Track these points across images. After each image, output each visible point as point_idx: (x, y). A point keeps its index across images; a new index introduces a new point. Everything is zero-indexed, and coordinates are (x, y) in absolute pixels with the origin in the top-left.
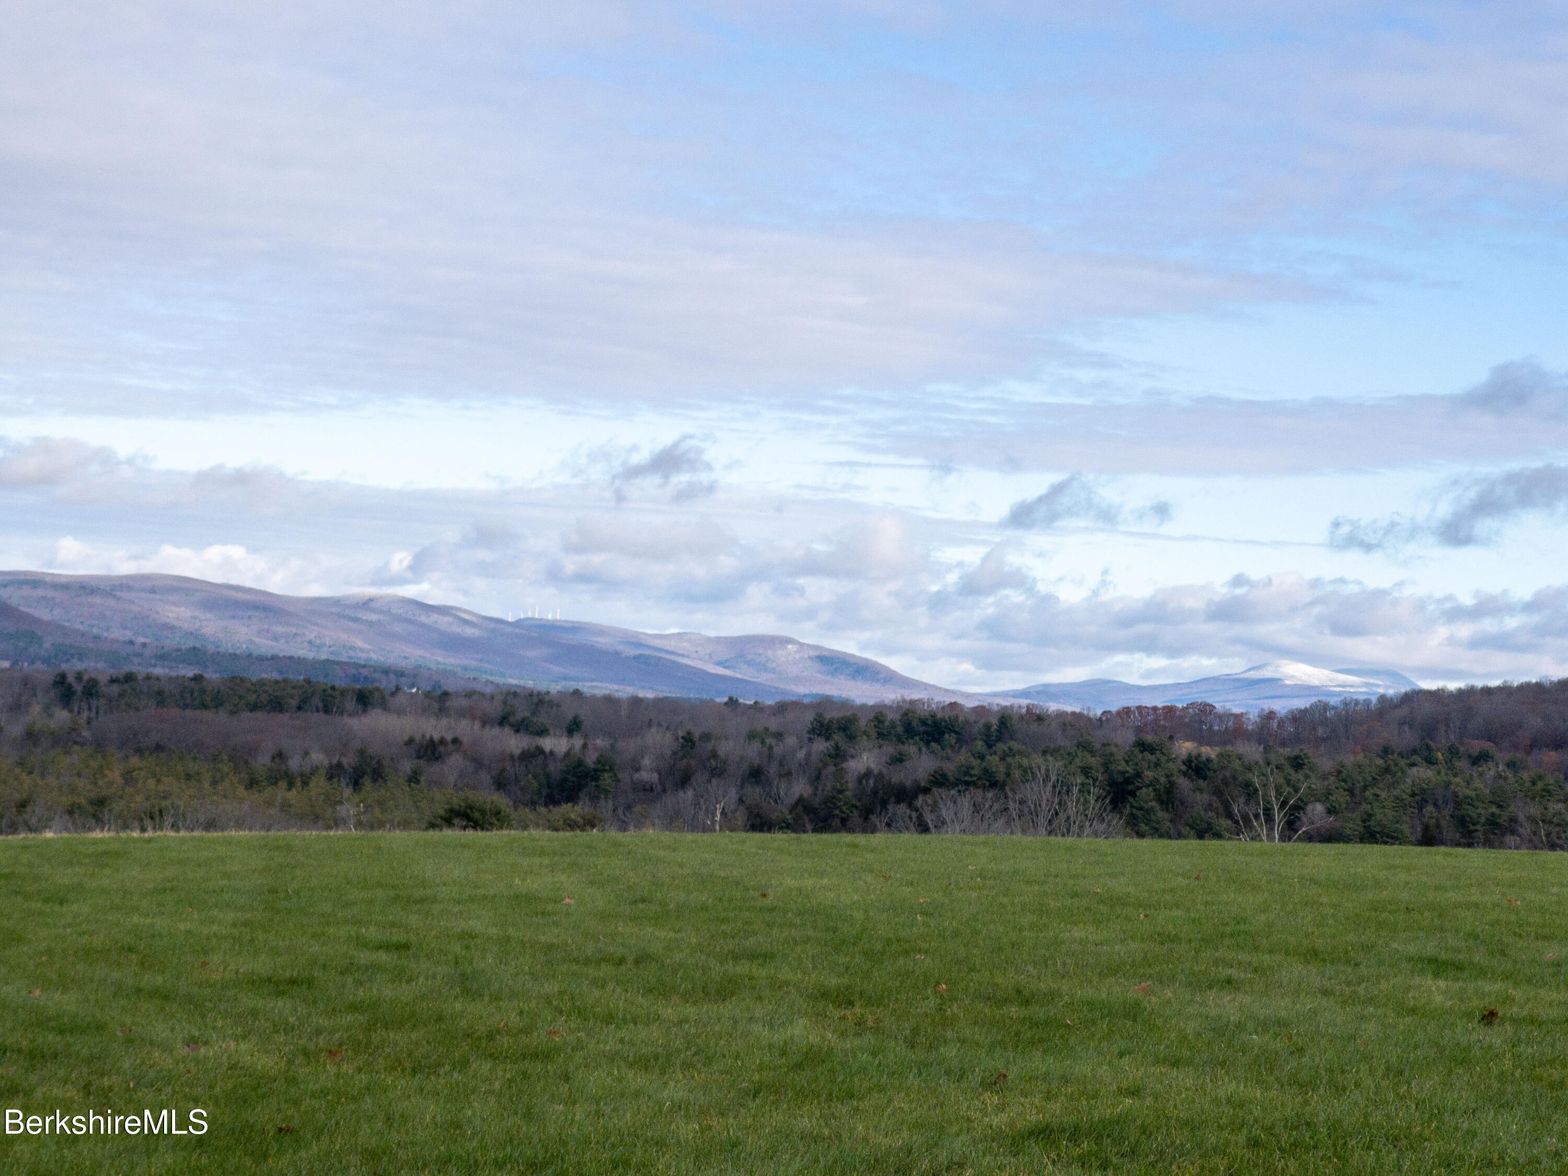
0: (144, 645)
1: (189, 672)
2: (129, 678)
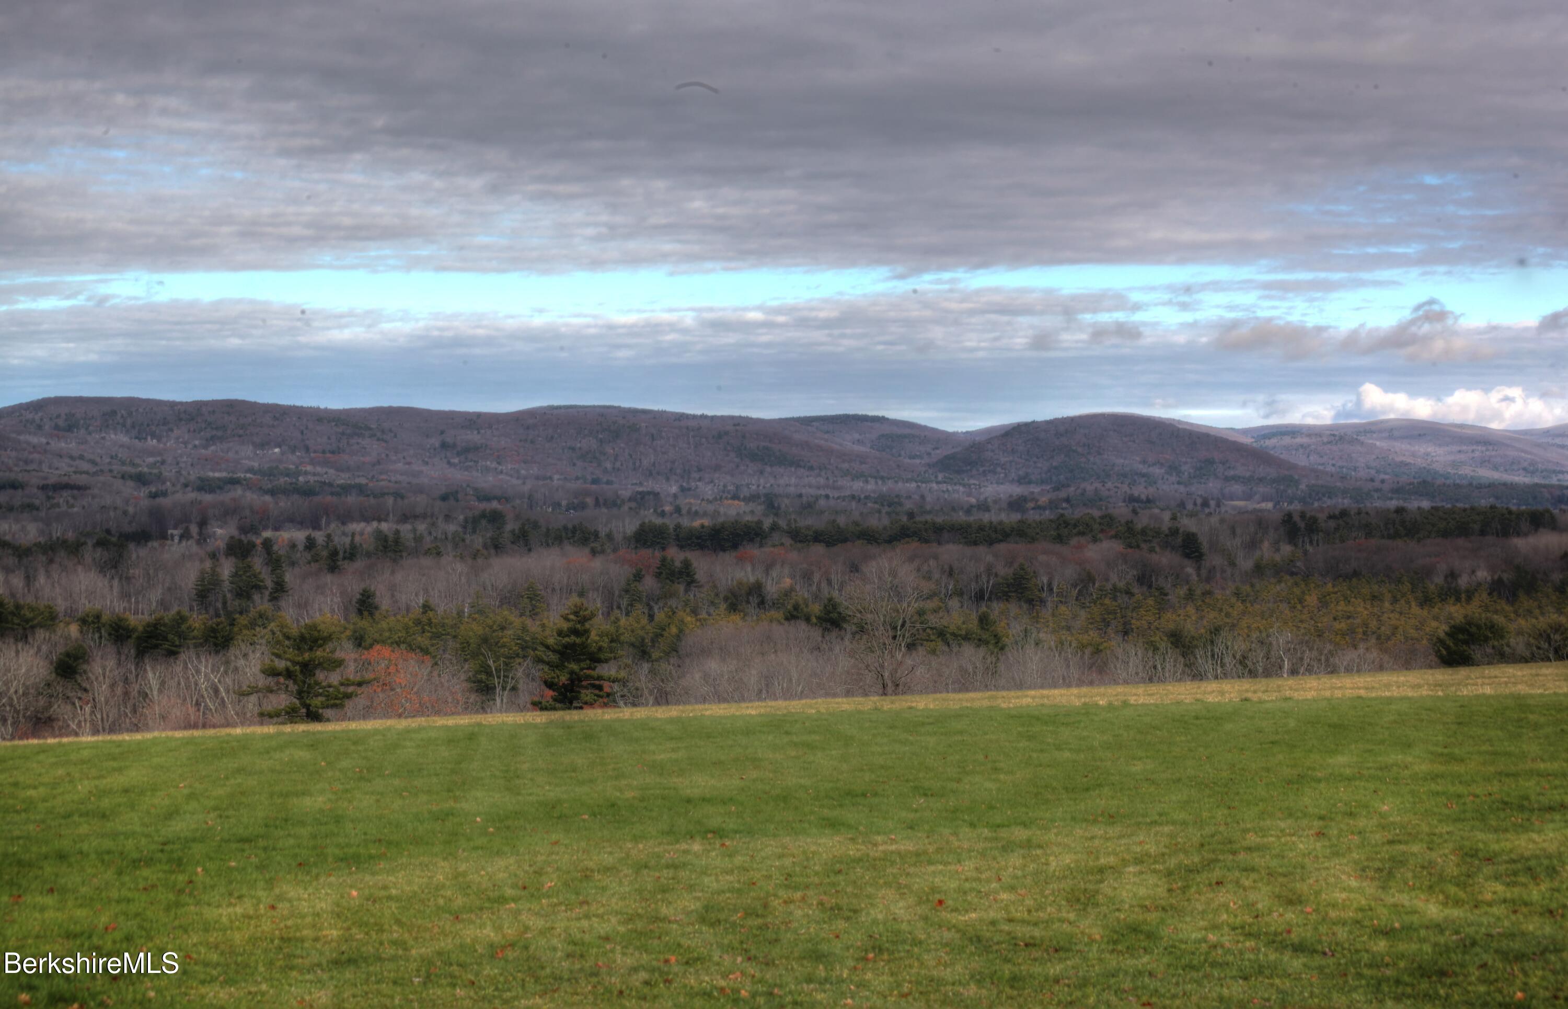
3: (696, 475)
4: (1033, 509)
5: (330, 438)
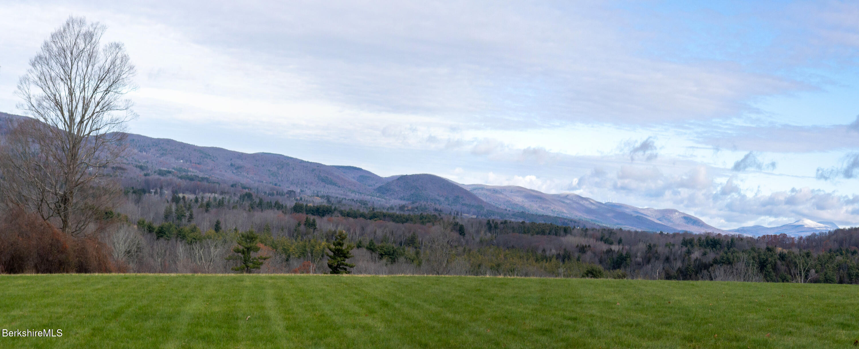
0: (509, 211)
1: (521, 221)
2: (506, 222)
3: (305, 186)
4: (407, 210)
5: (198, 158)
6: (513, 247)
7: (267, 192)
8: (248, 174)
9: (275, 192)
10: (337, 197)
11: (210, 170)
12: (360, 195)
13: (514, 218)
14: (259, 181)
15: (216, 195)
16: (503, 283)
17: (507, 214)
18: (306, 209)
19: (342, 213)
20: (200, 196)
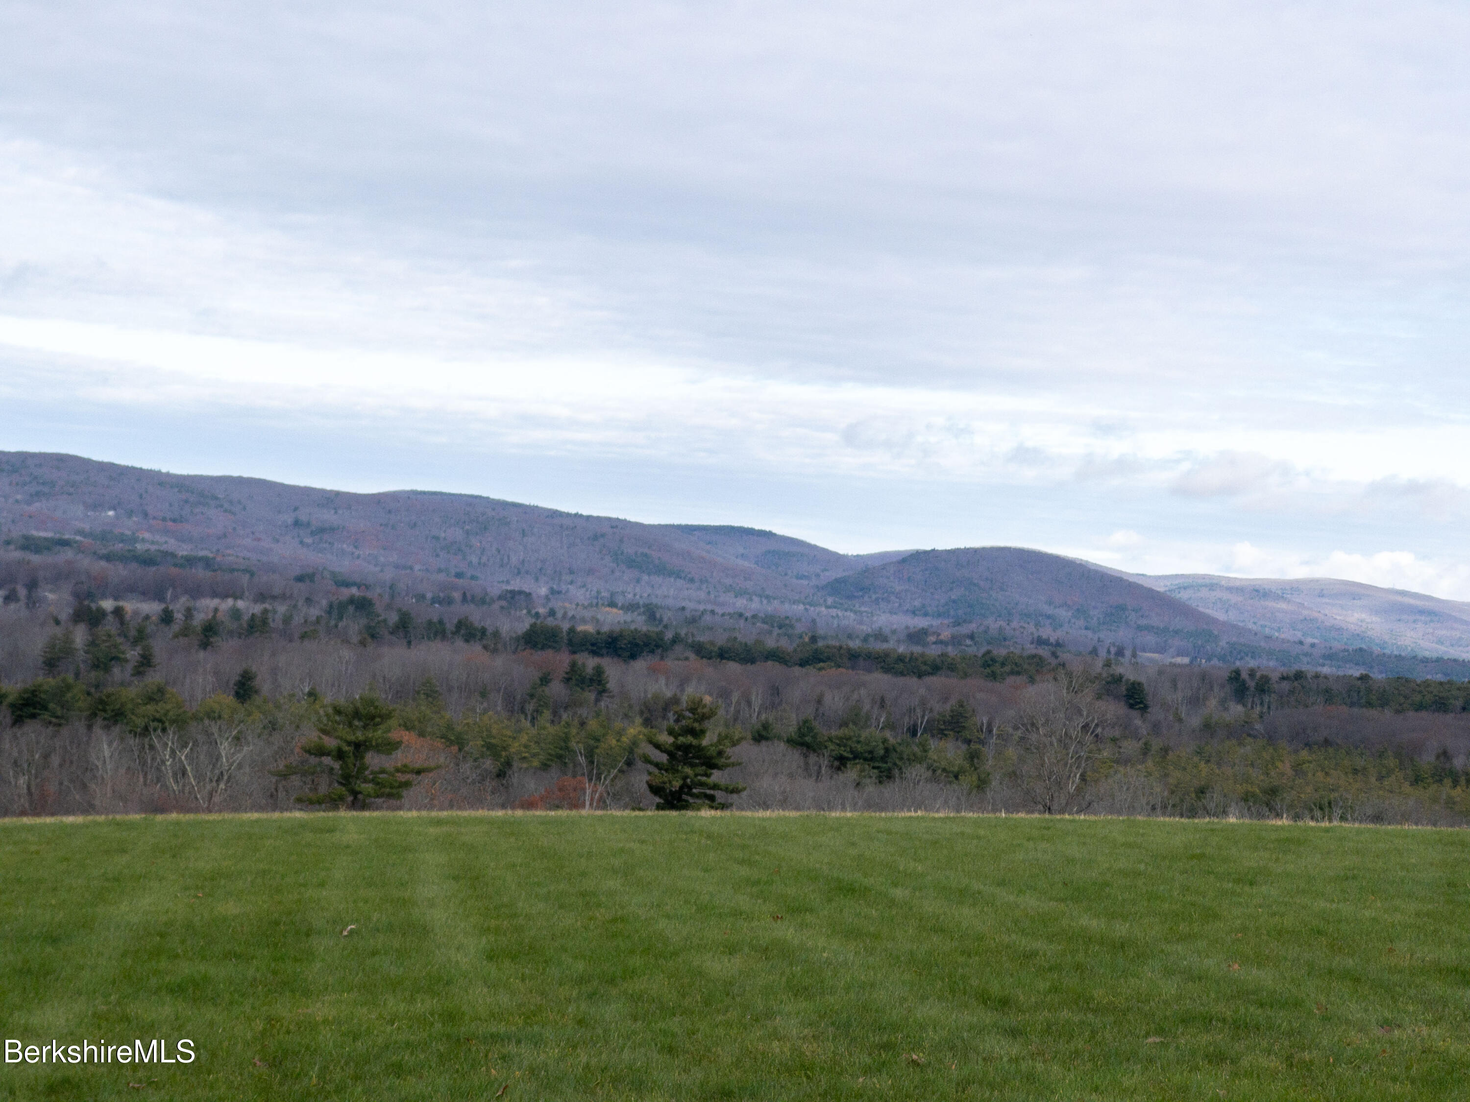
0: (1313, 645)
1: (1356, 672)
2: (1299, 676)
3: (569, 578)
4: (935, 643)
5: (171, 505)
6: (1327, 742)
7: (429, 595)
8: (356, 547)
9: (457, 595)
10: (683, 609)
11: (219, 538)
12: (765, 602)
13: (1331, 666)
14: (397, 567)
15: (240, 604)
16: (1288, 840)
17: (1306, 655)
18: (570, 640)
19: (700, 650)
20: (178, 607)
